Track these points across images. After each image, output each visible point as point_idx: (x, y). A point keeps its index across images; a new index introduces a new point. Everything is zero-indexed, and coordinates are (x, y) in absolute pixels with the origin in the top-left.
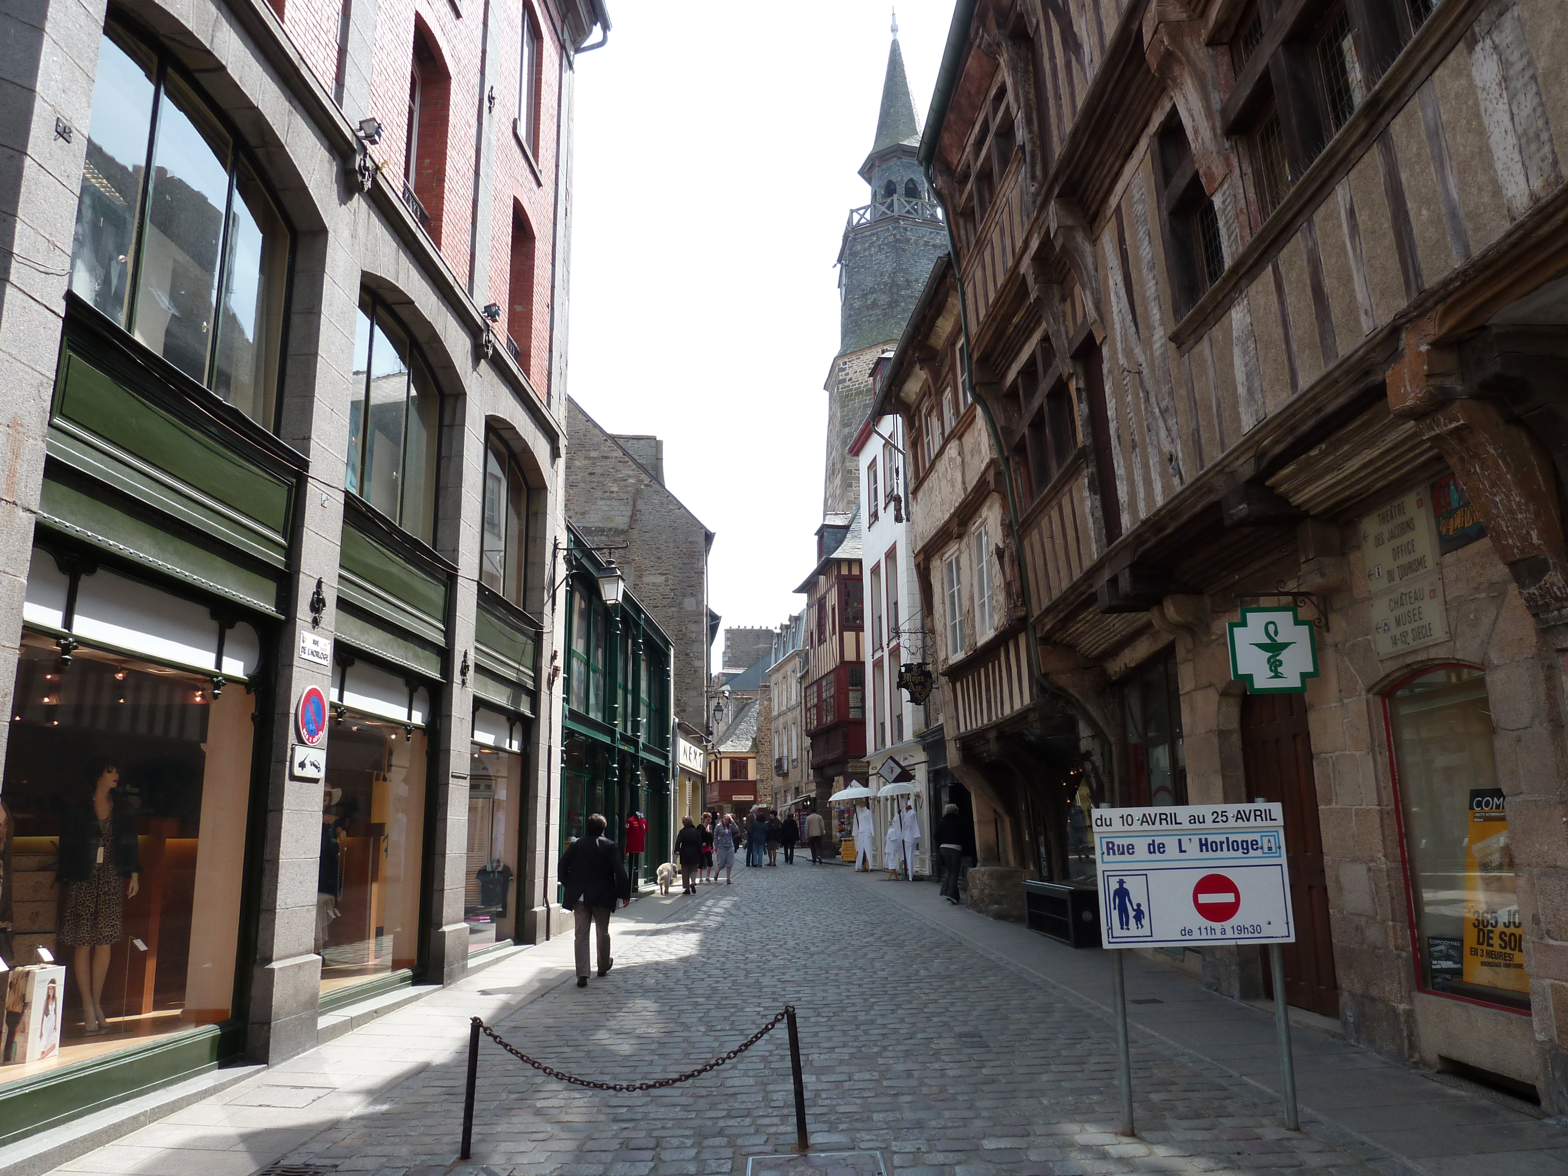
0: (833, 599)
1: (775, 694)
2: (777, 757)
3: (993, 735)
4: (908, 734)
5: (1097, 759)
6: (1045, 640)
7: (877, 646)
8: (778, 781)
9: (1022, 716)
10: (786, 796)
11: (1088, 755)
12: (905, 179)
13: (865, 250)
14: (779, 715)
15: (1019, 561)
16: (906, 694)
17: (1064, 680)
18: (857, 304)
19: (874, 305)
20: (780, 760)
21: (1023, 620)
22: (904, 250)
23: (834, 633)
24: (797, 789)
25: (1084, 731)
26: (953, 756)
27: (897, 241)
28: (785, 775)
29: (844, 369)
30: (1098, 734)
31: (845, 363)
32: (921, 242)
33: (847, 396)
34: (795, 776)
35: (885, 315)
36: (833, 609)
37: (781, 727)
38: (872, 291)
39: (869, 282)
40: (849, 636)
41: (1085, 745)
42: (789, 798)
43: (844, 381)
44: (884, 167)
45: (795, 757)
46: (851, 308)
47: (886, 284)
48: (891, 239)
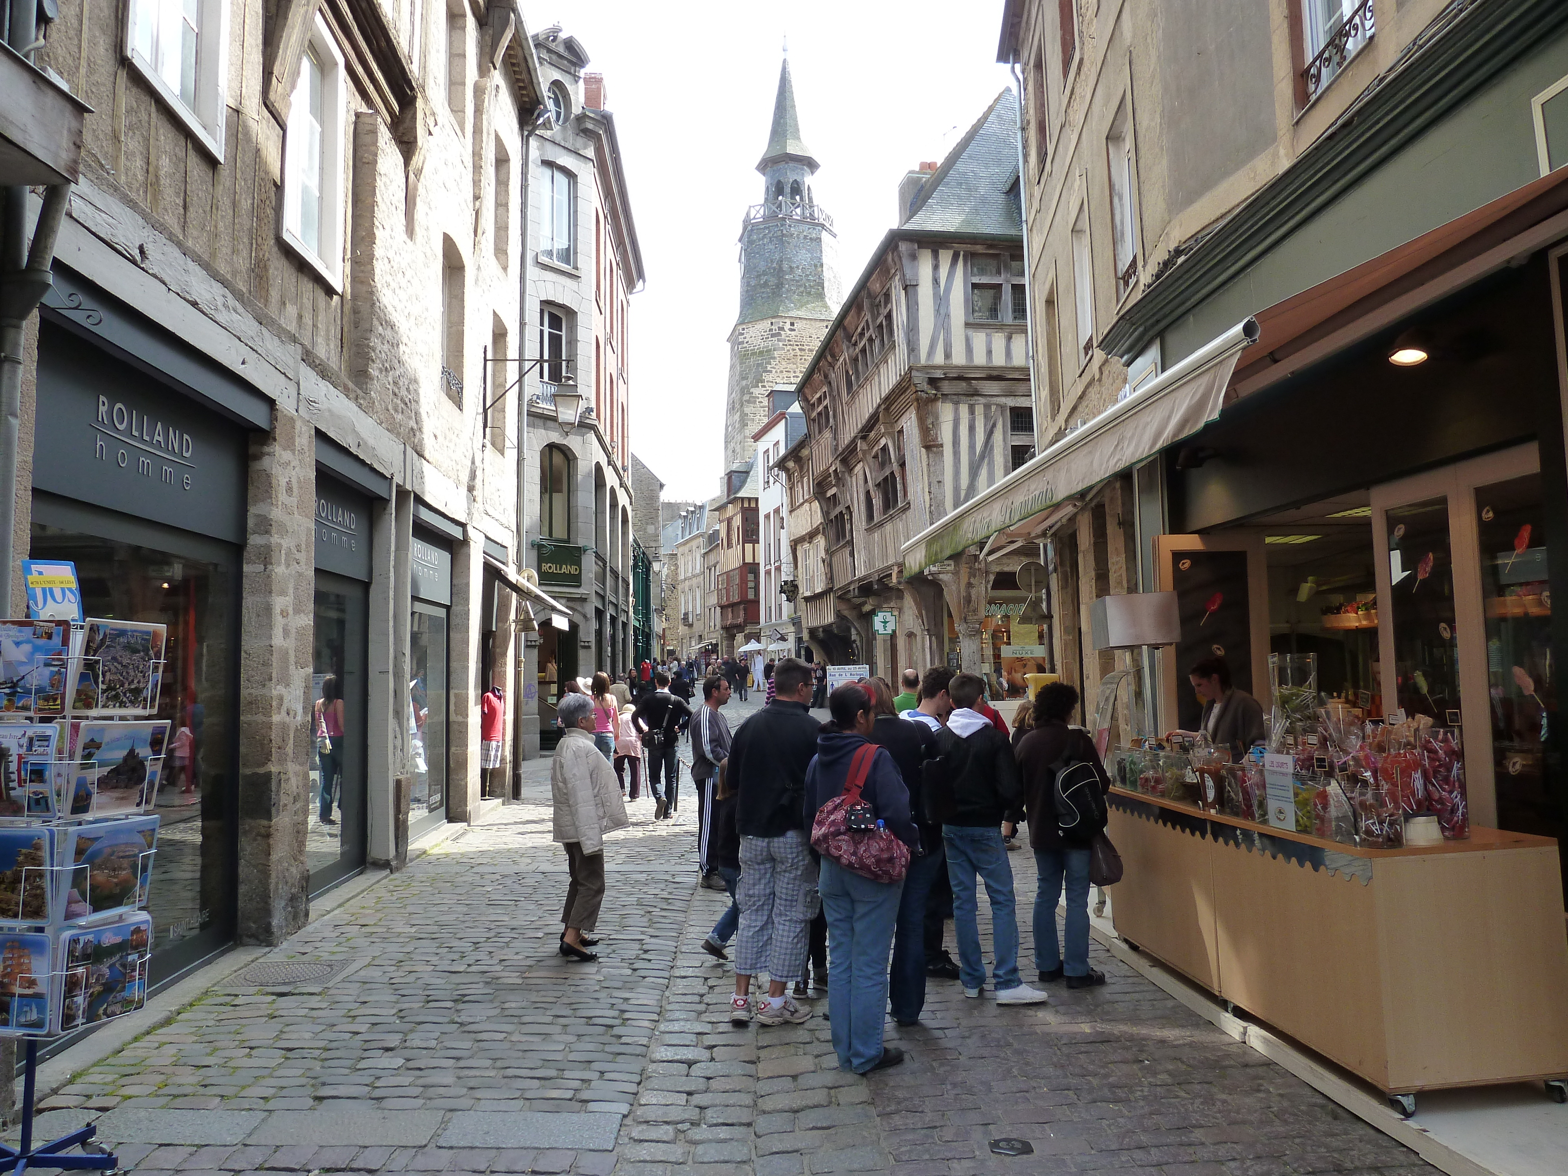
0: (738, 521)
1: (681, 562)
2: (683, 612)
3: (821, 630)
4: (785, 617)
5: (858, 643)
6: (839, 597)
7: (767, 562)
8: (682, 629)
9: (831, 625)
10: (690, 642)
11: (855, 641)
12: (791, 181)
13: (759, 241)
14: (685, 579)
15: (830, 565)
16: (784, 596)
17: (846, 613)
18: (753, 283)
19: (766, 284)
20: (686, 614)
21: (832, 588)
22: (789, 243)
23: (739, 543)
24: (700, 636)
25: (853, 632)
26: (805, 636)
27: (783, 235)
28: (691, 626)
29: (743, 334)
30: (859, 633)
31: (743, 329)
32: (802, 236)
33: (745, 355)
34: (698, 627)
35: (774, 293)
36: (738, 528)
37: (687, 589)
38: (765, 273)
39: (762, 266)
40: (749, 547)
41: (853, 638)
42: (693, 643)
43: (742, 343)
44: (775, 168)
45: (698, 612)
46: (748, 284)
47: (774, 269)
48: (779, 233)
